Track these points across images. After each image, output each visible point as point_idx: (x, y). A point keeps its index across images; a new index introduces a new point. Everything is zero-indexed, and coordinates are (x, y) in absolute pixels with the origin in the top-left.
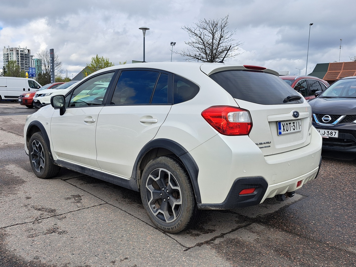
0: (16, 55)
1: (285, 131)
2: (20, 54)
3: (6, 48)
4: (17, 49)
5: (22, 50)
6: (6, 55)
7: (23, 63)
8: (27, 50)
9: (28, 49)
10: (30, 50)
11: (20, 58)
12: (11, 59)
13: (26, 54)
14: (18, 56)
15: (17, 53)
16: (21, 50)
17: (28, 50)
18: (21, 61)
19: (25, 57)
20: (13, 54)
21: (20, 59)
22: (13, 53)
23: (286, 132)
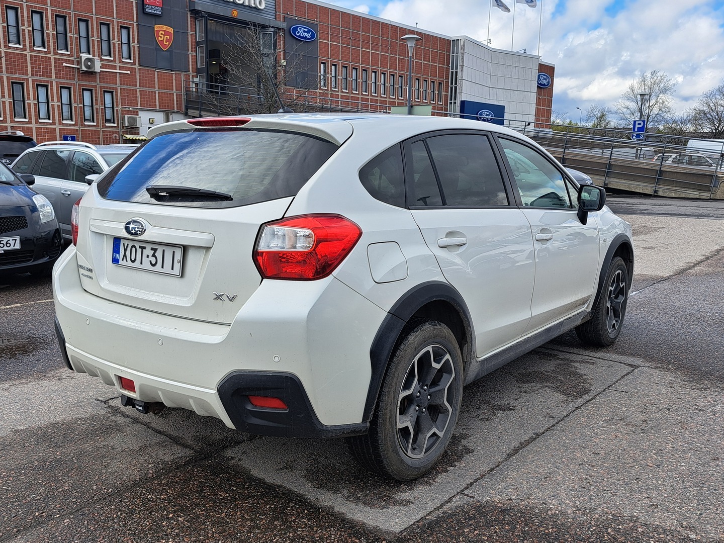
1: (127, 261)
23: (129, 263)
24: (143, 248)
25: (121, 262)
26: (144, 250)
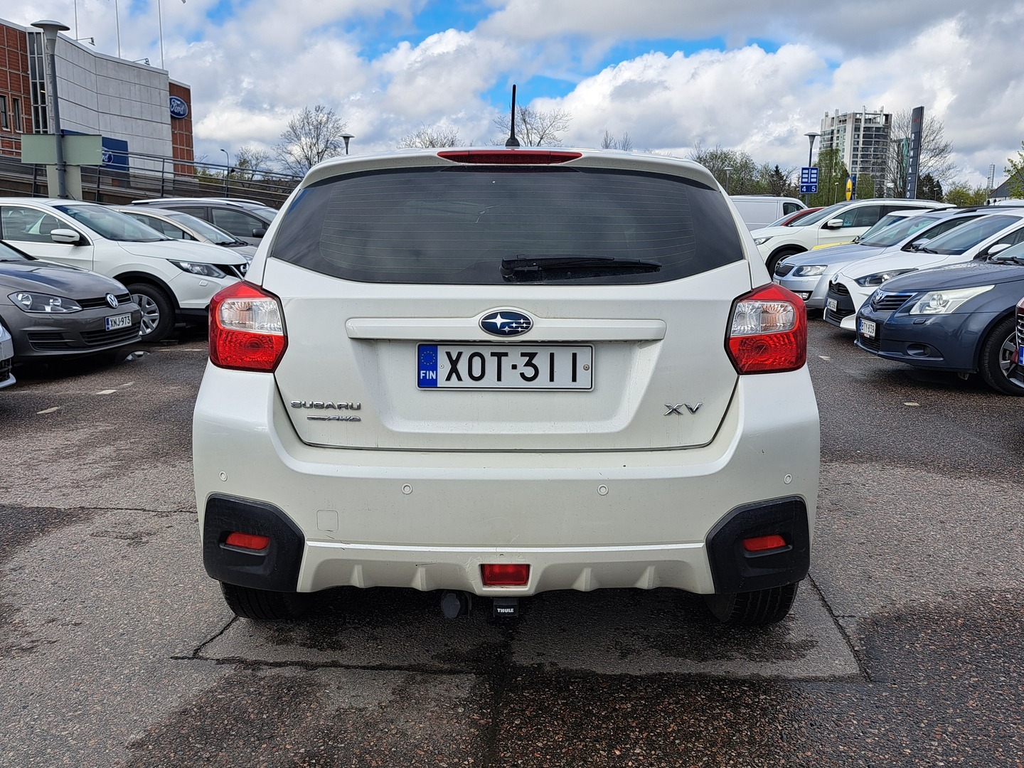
0: (854, 133)
1: (461, 380)
2: (862, 129)
3: (832, 114)
4: (858, 116)
5: (870, 116)
6: (829, 134)
7: (869, 153)
8: (884, 117)
9: (887, 113)
10: (891, 115)
11: (861, 140)
12: (839, 145)
13: (880, 128)
14: (856, 136)
15: (855, 128)
16: (867, 117)
17: (887, 116)
18: (863, 148)
19: (875, 138)
20: (845, 132)
21: (861, 143)
22: (845, 129)
23: (467, 383)
24: (499, 356)
25: (442, 382)
26: (503, 358)
